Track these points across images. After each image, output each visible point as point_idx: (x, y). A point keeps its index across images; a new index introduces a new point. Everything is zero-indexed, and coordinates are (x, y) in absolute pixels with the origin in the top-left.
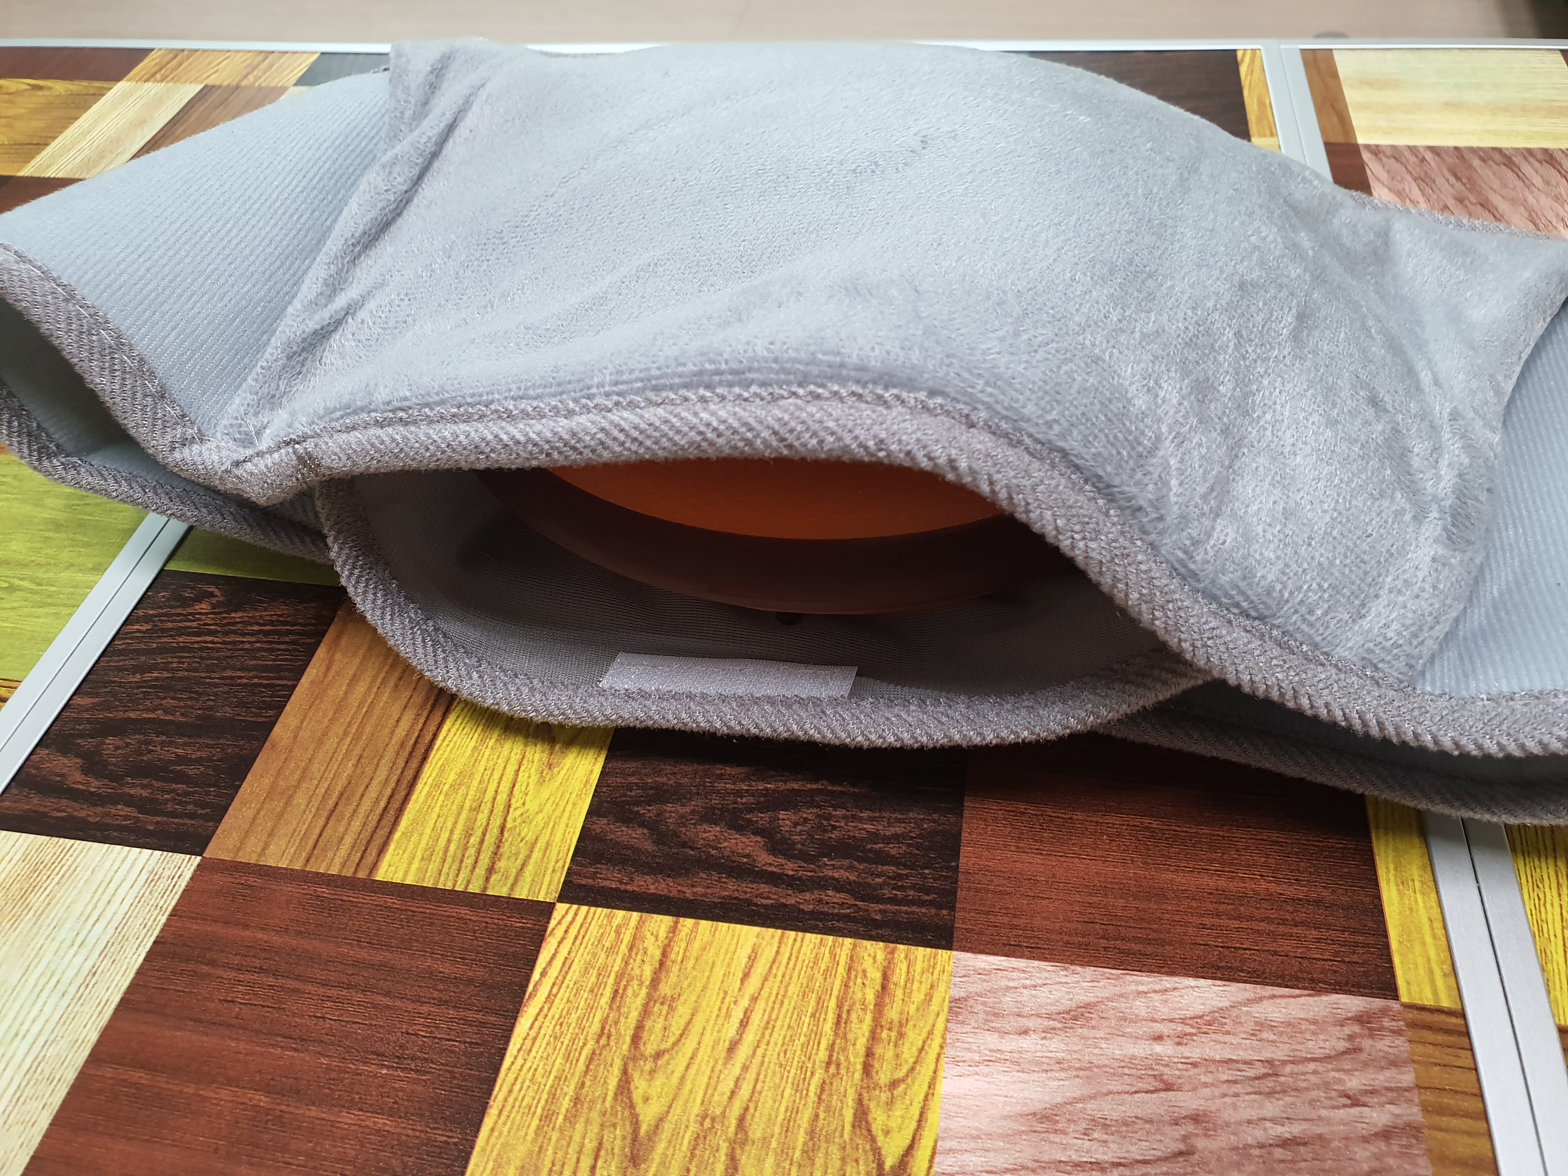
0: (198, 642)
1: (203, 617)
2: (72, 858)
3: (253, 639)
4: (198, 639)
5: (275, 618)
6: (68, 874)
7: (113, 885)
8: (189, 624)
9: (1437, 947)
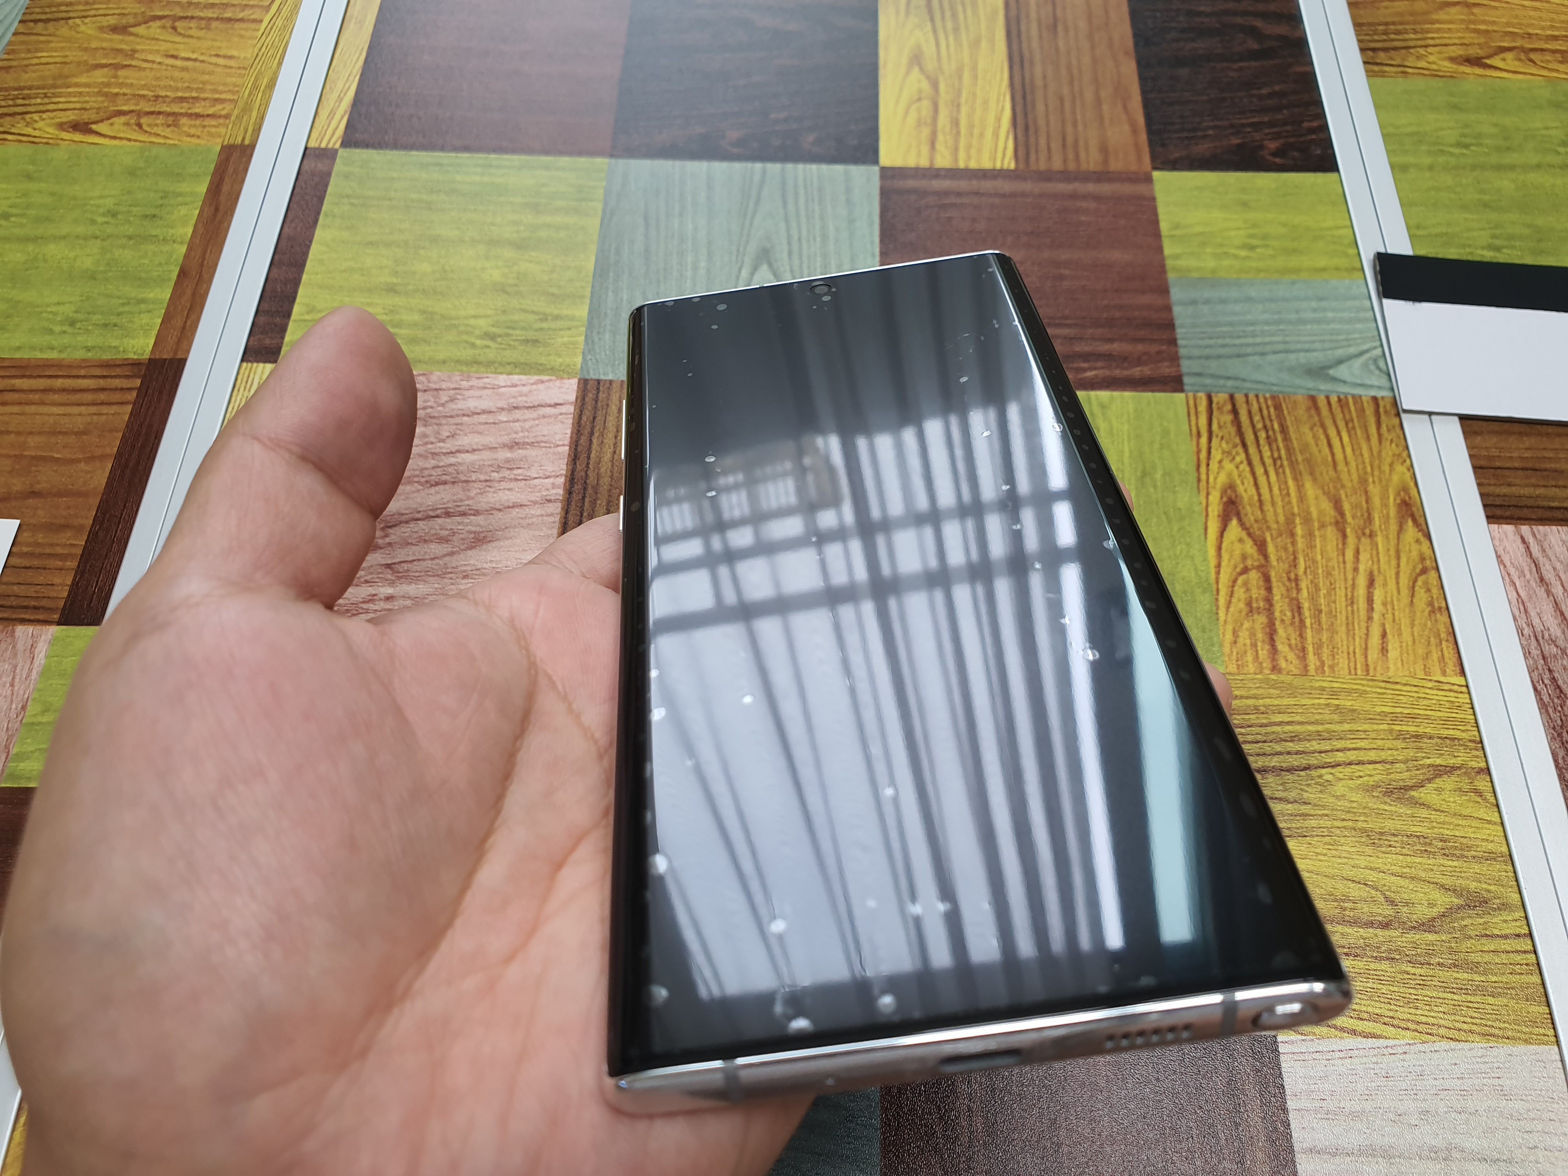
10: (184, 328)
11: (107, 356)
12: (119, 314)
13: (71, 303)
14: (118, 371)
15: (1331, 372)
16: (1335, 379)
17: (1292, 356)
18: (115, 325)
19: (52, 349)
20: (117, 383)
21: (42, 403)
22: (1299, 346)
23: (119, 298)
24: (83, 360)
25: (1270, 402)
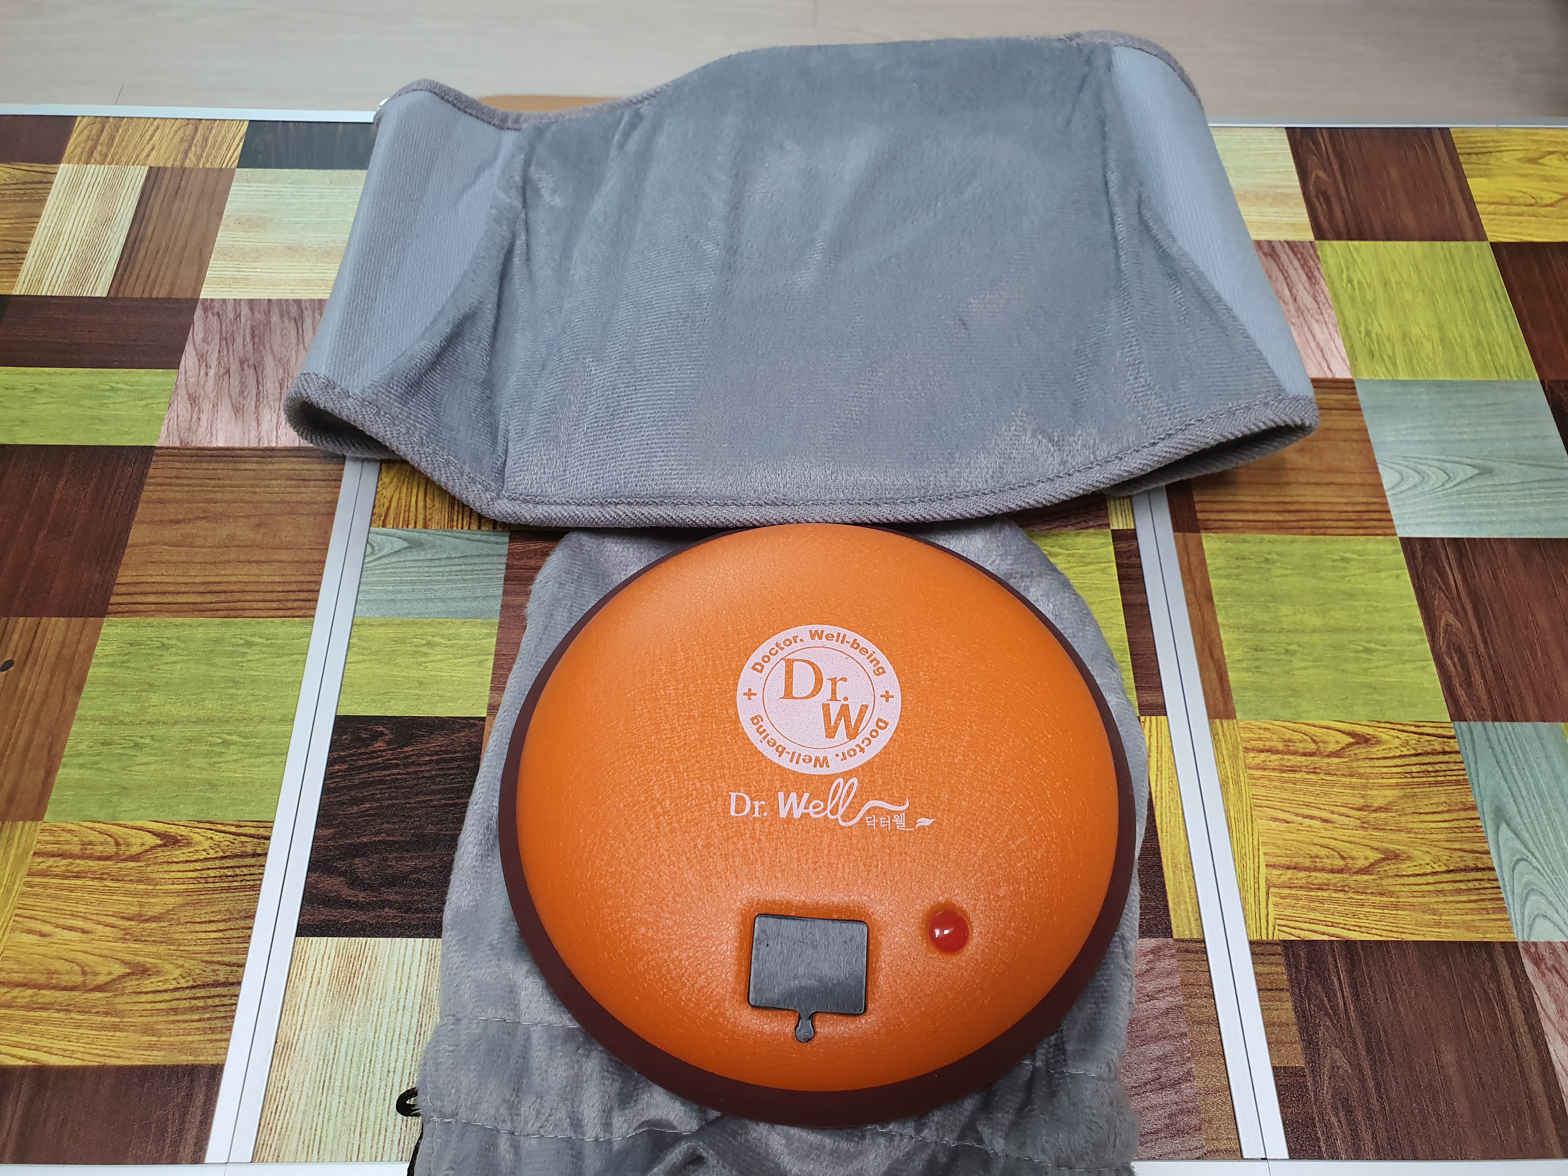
0: (389, 775)
1: (384, 753)
2: (371, 951)
3: (428, 768)
4: (387, 772)
5: (438, 749)
6: (373, 963)
7: (407, 967)
8: (375, 761)
9: (1192, 904)
10: (1188, 556)
11: (1230, 535)
12: (1238, 567)
13: (1278, 577)
14: (1217, 524)
15: (406, 545)
16: (405, 540)
17: (429, 556)
18: (1237, 558)
19: (1269, 541)
20: (1213, 516)
21: (1254, 503)
22: (420, 564)
23: (1246, 580)
24: (1243, 533)
25: (455, 524)
